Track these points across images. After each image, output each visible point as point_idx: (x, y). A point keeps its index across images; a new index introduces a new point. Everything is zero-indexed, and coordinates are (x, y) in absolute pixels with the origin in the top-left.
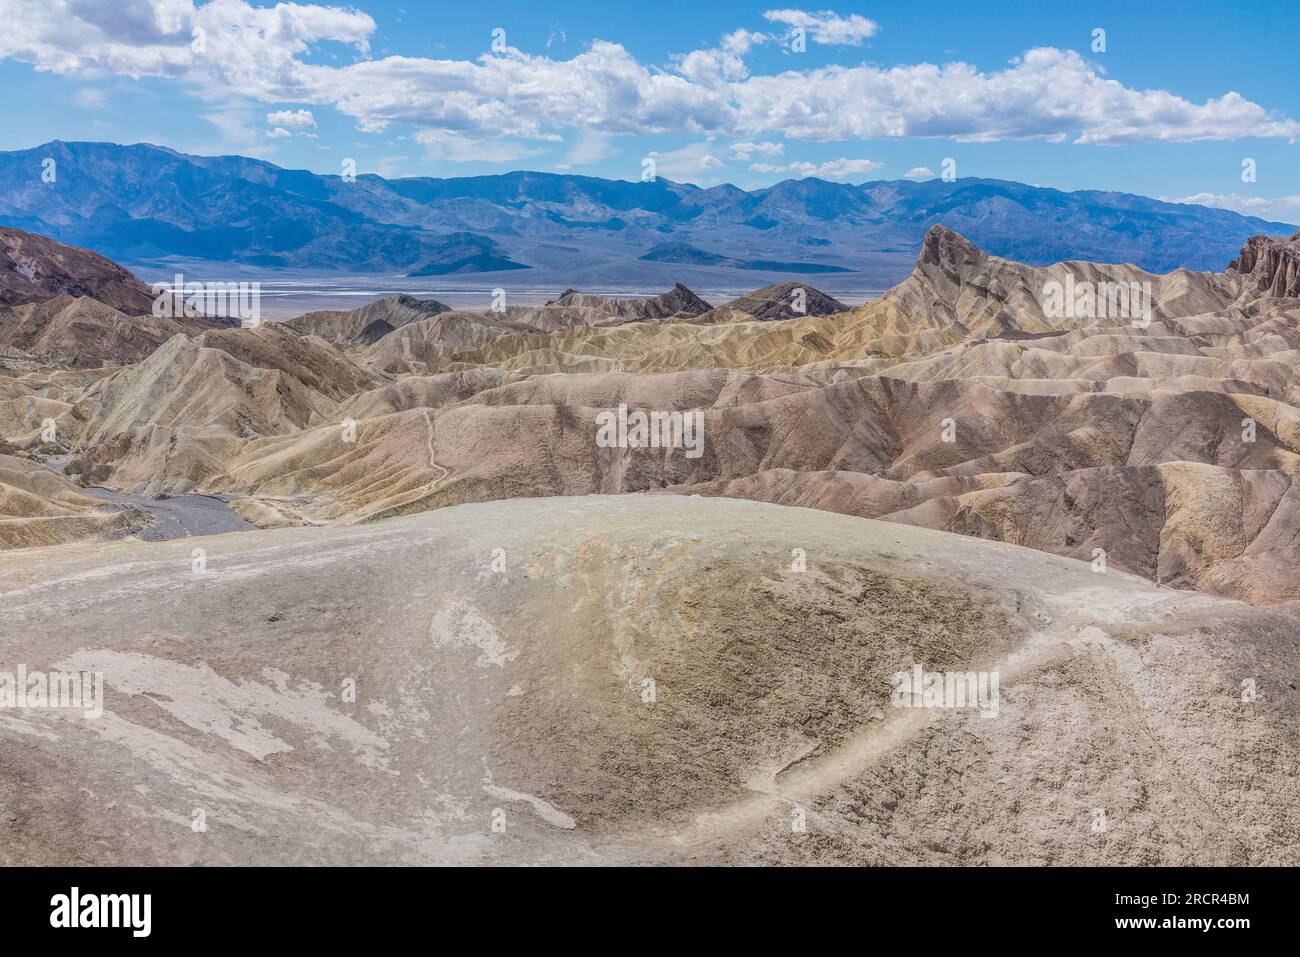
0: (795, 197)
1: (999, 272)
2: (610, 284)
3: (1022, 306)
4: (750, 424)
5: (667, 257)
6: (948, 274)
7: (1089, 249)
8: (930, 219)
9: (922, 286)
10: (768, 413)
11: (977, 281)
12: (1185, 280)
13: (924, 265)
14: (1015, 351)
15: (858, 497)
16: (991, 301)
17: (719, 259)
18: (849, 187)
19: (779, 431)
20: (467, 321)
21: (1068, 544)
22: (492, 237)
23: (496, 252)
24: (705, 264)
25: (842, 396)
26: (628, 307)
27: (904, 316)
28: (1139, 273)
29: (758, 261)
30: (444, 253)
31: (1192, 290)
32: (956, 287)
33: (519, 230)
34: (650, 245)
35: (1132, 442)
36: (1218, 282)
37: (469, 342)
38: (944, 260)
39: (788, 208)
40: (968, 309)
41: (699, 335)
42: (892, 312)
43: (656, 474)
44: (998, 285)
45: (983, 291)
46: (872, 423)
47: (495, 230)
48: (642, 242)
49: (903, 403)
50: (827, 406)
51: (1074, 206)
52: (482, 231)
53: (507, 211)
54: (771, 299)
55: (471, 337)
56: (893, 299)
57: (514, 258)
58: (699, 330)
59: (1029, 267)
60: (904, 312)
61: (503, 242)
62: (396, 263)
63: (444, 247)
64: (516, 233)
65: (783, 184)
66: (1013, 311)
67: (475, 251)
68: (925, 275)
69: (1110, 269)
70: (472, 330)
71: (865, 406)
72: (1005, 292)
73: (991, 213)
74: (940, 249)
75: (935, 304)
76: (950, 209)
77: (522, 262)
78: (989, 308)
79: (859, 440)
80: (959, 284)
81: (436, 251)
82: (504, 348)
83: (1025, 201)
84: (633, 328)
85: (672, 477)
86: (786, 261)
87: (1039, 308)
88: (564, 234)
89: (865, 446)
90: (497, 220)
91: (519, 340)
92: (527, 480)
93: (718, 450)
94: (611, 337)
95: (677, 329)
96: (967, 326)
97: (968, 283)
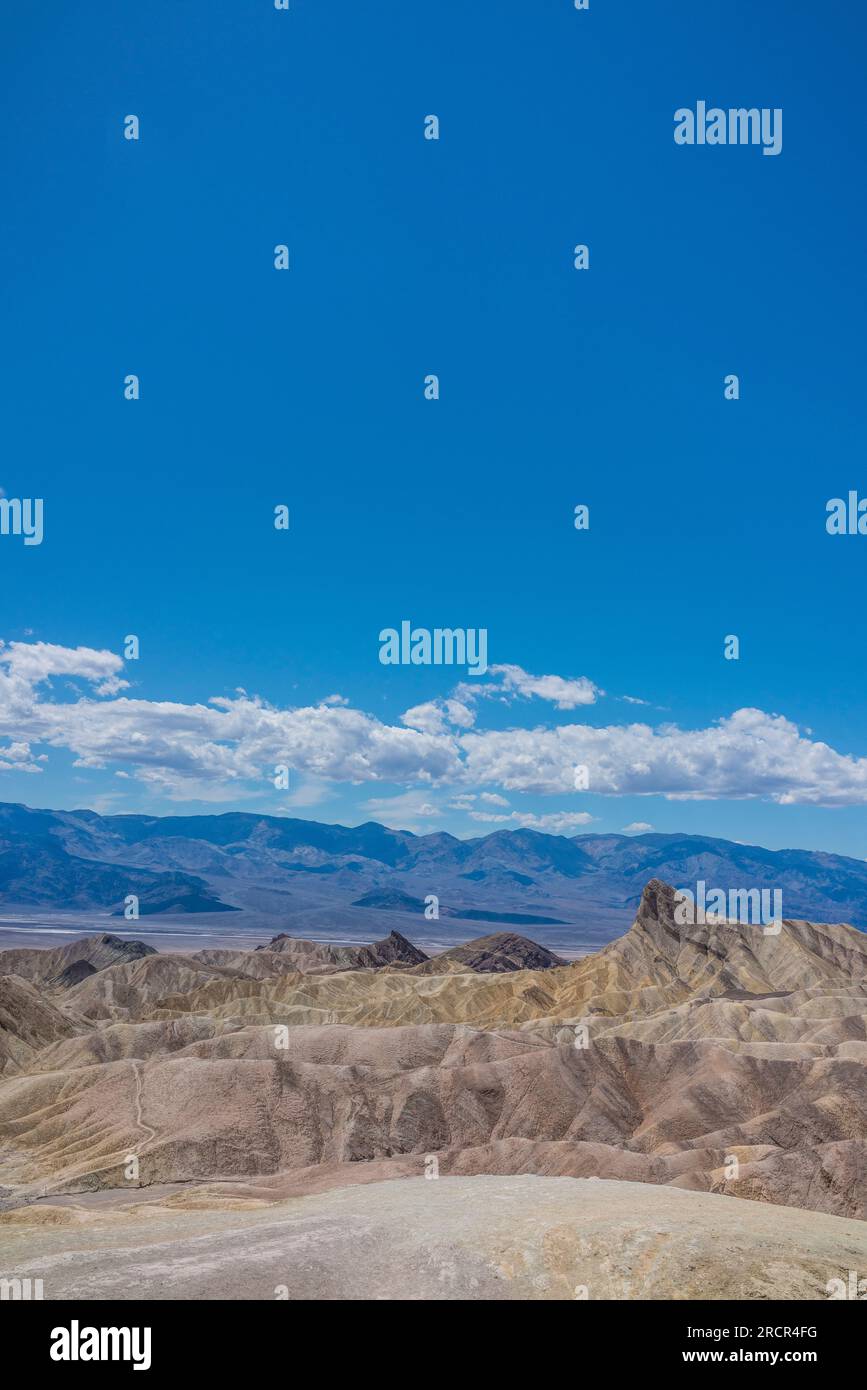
0: (508, 847)
3: (742, 964)
4: (480, 1086)
5: (381, 904)
6: (668, 930)
9: (642, 941)
10: (500, 1075)
13: (643, 919)
14: (741, 1010)
16: (712, 959)
19: (512, 1095)
20: (174, 965)
22: (203, 877)
23: (205, 892)
25: (578, 1057)
26: (341, 954)
27: (626, 971)
30: (154, 892)
32: (676, 942)
33: (231, 872)
34: (364, 891)
37: (175, 987)
38: (663, 916)
39: (502, 858)
40: (690, 966)
41: (415, 986)
42: (613, 967)
43: (381, 1140)
45: (703, 948)
46: (609, 1087)
47: (208, 871)
48: (355, 887)
49: (641, 1065)
50: (562, 1068)
52: (193, 870)
53: (219, 851)
54: (486, 950)
55: (177, 983)
56: (614, 953)
57: (224, 900)
58: (415, 981)
60: (626, 967)
61: (214, 883)
62: (101, 902)
63: (152, 886)
64: (227, 874)
66: (735, 969)
67: (184, 891)
68: (645, 929)
69: (827, 928)
70: (179, 974)
71: (602, 1069)
72: (725, 950)
73: (701, 869)
74: (659, 903)
75: (656, 960)
76: (660, 864)
77: (232, 904)
78: (711, 965)
79: (598, 1107)
80: (678, 940)
81: (144, 890)
82: (212, 995)
83: (733, 858)
84: (347, 977)
85: (399, 1145)
86: (500, 911)
87: (760, 967)
88: (277, 877)
89: (604, 1113)
90: (210, 860)
91: (228, 987)
92: (242, 1145)
93: (447, 1115)
94: (324, 985)
95: (393, 979)
96: (690, 984)
97: (688, 940)
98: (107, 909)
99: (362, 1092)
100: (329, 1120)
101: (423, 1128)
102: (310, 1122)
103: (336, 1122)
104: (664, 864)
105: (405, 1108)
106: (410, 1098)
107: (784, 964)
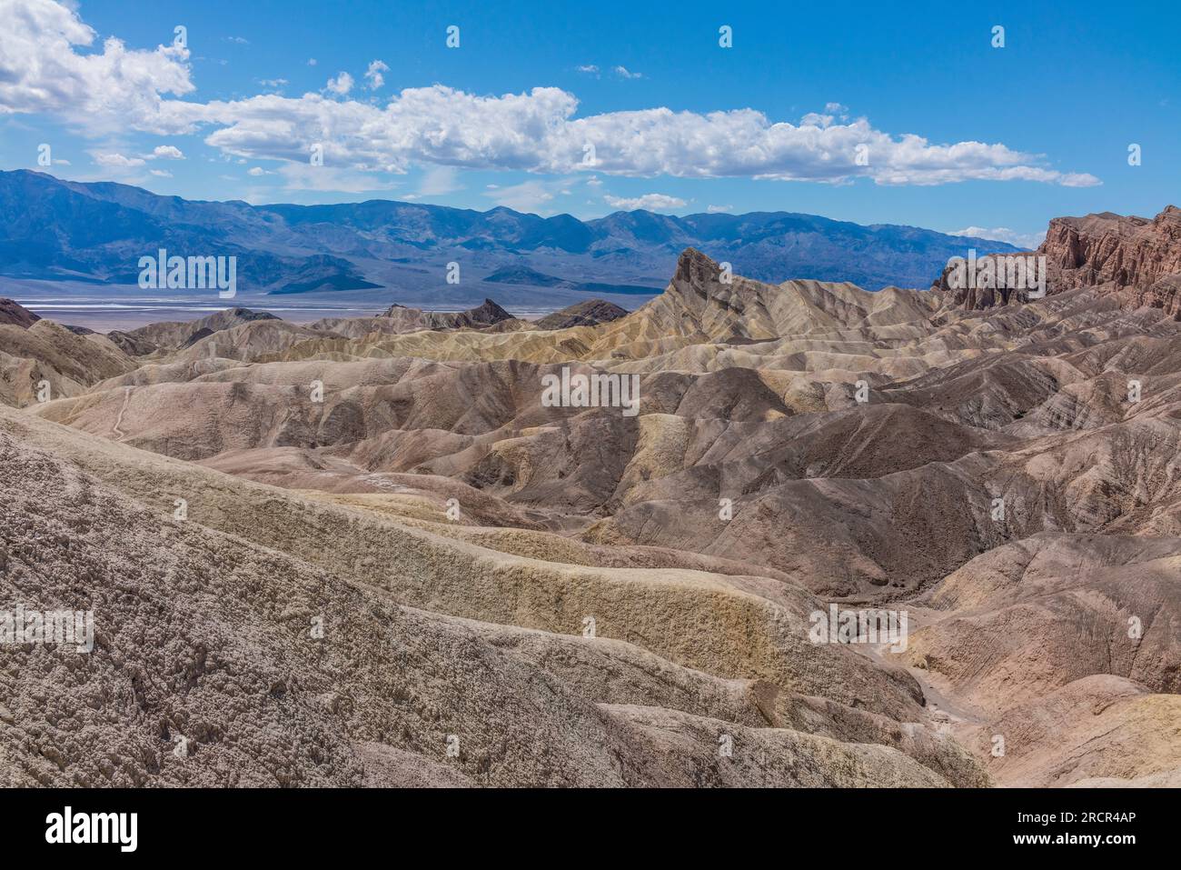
0: (625, 227)
1: (739, 289)
2: (455, 302)
3: (753, 317)
4: (395, 398)
5: (509, 279)
6: (697, 290)
7: (882, 276)
8: (744, 247)
9: (674, 300)
10: (413, 389)
11: (719, 296)
12: (893, 296)
13: (677, 282)
14: (712, 351)
15: (428, 447)
16: (730, 313)
17: (558, 280)
18: (674, 218)
19: (419, 403)
20: (275, 328)
21: (560, 477)
22: (349, 259)
23: (351, 273)
24: (543, 285)
25: (473, 374)
26: (441, 319)
27: (655, 325)
28: (855, 289)
29: (591, 284)
30: (305, 273)
31: (898, 304)
32: (703, 300)
33: (375, 254)
34: (494, 268)
35: (677, 408)
36: (922, 298)
37: (275, 346)
38: (694, 278)
39: (619, 237)
40: (711, 320)
41: (482, 342)
42: (645, 322)
43: (307, 437)
44: (737, 300)
45: (724, 305)
46: (492, 396)
47: (353, 253)
48: (487, 265)
50: (459, 383)
51: (870, 238)
52: (341, 253)
53: (364, 236)
54: (579, 315)
55: (277, 343)
56: (647, 310)
57: (368, 279)
58: (483, 338)
59: (764, 285)
60: (656, 322)
61: (359, 264)
62: (258, 283)
63: (304, 268)
64: (372, 256)
65: (616, 214)
66: (746, 321)
67: (332, 271)
68: (677, 290)
69: (832, 286)
70: (279, 336)
71: (490, 383)
72: (743, 306)
73: (797, 243)
74: (691, 268)
75: (684, 315)
76: (761, 239)
77: (376, 282)
78: (729, 319)
79: (478, 410)
80: (706, 298)
81: (296, 271)
82: (301, 352)
83: (827, 233)
84: (423, 336)
85: (323, 440)
86: (616, 284)
87: (770, 319)
88: (417, 258)
89: (483, 415)
90: (355, 244)
91: (315, 345)
92: (189, 441)
93: (365, 419)
94: (400, 342)
95: (463, 336)
96: (709, 335)
97: (713, 298)
98: (265, 289)
99: (300, 404)
100: (268, 424)
101: (344, 428)
102: (252, 425)
103: (273, 426)
104: (765, 240)
105: (331, 414)
106: (337, 407)
107: (789, 317)
